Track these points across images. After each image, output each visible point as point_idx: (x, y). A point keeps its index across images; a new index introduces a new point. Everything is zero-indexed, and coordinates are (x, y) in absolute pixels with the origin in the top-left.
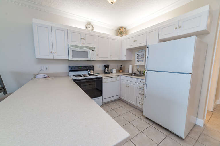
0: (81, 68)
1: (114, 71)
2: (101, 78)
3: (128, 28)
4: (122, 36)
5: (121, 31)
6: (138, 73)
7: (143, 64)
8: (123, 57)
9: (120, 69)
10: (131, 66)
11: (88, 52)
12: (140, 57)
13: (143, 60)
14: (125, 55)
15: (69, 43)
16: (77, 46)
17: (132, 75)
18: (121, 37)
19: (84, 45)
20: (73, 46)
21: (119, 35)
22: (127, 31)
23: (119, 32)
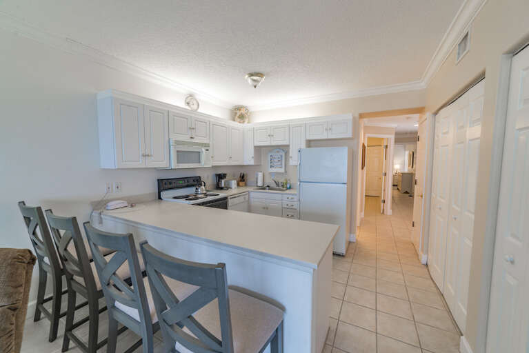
0: (181, 182)
1: (234, 183)
2: (226, 198)
3: (251, 110)
4: (244, 122)
5: (239, 113)
6: (274, 185)
7: (282, 170)
8: (248, 159)
9: (241, 181)
10: (260, 175)
11: (199, 152)
12: (276, 160)
13: (281, 164)
14: (253, 155)
15: (170, 137)
16: (183, 143)
17: (264, 189)
18: (241, 124)
19: (193, 140)
20: (178, 142)
21: (239, 120)
22: (250, 113)
23: (238, 115)
